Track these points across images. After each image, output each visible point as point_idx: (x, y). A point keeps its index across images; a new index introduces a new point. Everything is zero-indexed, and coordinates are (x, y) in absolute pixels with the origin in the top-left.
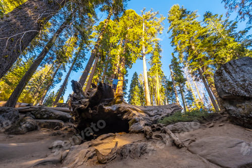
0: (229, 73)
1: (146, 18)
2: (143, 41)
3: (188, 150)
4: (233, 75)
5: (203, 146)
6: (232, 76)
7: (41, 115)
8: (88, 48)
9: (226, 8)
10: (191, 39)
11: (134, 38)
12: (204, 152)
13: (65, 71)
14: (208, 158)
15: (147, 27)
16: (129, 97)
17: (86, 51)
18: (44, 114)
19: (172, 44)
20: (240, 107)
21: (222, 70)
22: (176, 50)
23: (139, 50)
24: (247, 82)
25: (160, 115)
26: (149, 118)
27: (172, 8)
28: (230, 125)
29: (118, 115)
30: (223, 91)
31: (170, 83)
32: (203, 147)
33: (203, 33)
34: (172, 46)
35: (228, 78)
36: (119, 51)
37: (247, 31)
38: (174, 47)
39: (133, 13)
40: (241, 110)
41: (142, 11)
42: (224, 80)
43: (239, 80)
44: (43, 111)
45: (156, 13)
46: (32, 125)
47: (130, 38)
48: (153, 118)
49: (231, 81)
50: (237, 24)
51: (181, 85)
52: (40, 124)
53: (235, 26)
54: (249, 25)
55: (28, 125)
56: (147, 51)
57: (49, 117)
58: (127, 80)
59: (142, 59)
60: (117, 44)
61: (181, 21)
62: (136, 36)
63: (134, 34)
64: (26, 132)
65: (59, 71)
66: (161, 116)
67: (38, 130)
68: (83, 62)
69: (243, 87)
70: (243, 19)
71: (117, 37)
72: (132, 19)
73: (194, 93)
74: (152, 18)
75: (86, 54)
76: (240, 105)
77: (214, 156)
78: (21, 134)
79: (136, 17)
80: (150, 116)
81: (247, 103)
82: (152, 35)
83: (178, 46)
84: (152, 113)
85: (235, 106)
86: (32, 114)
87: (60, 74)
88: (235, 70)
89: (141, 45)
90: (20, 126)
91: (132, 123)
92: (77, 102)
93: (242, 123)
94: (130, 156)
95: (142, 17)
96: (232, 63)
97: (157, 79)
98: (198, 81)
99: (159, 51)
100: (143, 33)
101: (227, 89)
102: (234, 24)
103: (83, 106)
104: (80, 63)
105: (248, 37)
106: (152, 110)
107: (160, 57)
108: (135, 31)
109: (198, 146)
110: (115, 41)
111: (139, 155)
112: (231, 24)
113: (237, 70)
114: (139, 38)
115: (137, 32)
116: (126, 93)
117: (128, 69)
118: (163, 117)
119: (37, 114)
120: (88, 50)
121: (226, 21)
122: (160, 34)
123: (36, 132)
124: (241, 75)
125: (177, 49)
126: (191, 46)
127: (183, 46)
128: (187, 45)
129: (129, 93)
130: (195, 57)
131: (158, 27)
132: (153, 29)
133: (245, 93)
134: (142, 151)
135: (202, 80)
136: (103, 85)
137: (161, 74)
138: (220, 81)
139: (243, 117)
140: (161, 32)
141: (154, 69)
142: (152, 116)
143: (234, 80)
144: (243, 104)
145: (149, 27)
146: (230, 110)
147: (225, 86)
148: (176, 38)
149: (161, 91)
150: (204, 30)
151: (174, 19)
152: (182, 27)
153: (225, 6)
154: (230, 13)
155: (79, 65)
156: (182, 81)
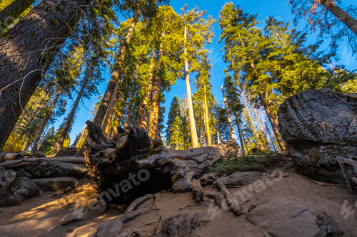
0: (295, 109)
1: (189, 19)
2: (185, 53)
3: (247, 219)
4: (300, 112)
5: (263, 214)
6: (298, 113)
7: (41, 171)
8: (105, 63)
9: (293, 12)
10: (249, 54)
11: (172, 48)
12: (266, 223)
13: (71, 98)
14: (270, 231)
15: (190, 32)
16: (167, 131)
17: (101, 67)
18: (47, 170)
19: (224, 59)
20: (307, 153)
21: (287, 105)
22: (231, 68)
23: (180, 65)
24: (315, 122)
25: (212, 159)
26: (196, 166)
27: (224, 7)
28: (295, 175)
29: (157, 169)
30: (288, 133)
31: (223, 112)
32: (265, 216)
33: (265, 46)
34: (225, 62)
35: (294, 116)
36: (151, 66)
37: (318, 46)
38: (228, 64)
39: (169, 11)
40: (307, 157)
41: (182, 9)
42: (289, 119)
43: (306, 119)
44: (44, 165)
45: (202, 12)
46: (30, 189)
47: (167, 48)
48: (202, 166)
49: (297, 121)
50: (306, 36)
51: (237, 113)
52: (41, 186)
53: (304, 39)
54: (321, 39)
55: (24, 191)
56: (192, 68)
57: (55, 174)
58: (163, 109)
59: (185, 79)
60: (148, 57)
61: (236, 28)
62: (174, 45)
63: (172, 42)
64: (23, 201)
65: (61, 97)
66: (212, 162)
67: (40, 195)
68: (98, 84)
69: (311, 129)
70: (313, 30)
71: (148, 46)
72: (168, 21)
73: (254, 123)
74: (197, 19)
75: (102, 72)
76: (306, 151)
77: (276, 229)
78: (15, 205)
79: (173, 17)
80: (199, 163)
81: (314, 149)
82: (198, 45)
83: (233, 63)
84: (200, 159)
85: (301, 152)
86: (27, 171)
87: (62, 102)
88: (302, 106)
89: (183, 60)
90: (12, 193)
91: (176, 180)
92: (98, 154)
93: (309, 172)
94: (178, 233)
95: (183, 17)
96: (299, 97)
97: (205, 106)
98: (258, 108)
99: (208, 68)
100: (185, 42)
101: (293, 131)
102: (303, 36)
103: (107, 160)
104: (93, 86)
105: (318, 54)
106: (200, 154)
107: (209, 76)
108: (174, 38)
109: (259, 214)
110: (146, 52)
111: (189, 230)
112: (299, 36)
113: (305, 106)
114: (180, 48)
115: (175, 41)
116: (163, 127)
117: (164, 92)
118: (214, 163)
119: (35, 171)
120: (105, 66)
121: (294, 31)
122: (209, 43)
123: (37, 198)
124: (309, 113)
125: (231, 66)
126: (249, 64)
127: (239, 63)
128: (244, 62)
129: (166, 126)
130: (255, 78)
131: (205, 33)
132: (199, 36)
133: (313, 137)
134: (193, 225)
135: (263, 107)
136: (135, 131)
137: (211, 100)
138: (284, 120)
139: (309, 166)
140: (210, 40)
141: (201, 93)
142: (201, 163)
143: (300, 118)
144: (311, 150)
145: (194, 34)
146: (295, 156)
147: (290, 126)
148: (230, 52)
149: (211, 123)
150: (266, 42)
151: (227, 25)
152: (237, 36)
153: (292, 10)
154: (298, 20)
155: (92, 89)
156: (238, 108)
